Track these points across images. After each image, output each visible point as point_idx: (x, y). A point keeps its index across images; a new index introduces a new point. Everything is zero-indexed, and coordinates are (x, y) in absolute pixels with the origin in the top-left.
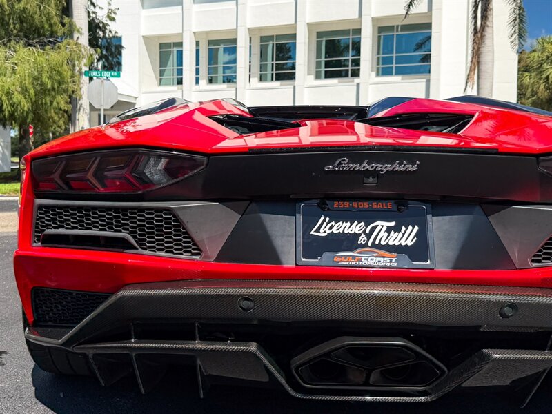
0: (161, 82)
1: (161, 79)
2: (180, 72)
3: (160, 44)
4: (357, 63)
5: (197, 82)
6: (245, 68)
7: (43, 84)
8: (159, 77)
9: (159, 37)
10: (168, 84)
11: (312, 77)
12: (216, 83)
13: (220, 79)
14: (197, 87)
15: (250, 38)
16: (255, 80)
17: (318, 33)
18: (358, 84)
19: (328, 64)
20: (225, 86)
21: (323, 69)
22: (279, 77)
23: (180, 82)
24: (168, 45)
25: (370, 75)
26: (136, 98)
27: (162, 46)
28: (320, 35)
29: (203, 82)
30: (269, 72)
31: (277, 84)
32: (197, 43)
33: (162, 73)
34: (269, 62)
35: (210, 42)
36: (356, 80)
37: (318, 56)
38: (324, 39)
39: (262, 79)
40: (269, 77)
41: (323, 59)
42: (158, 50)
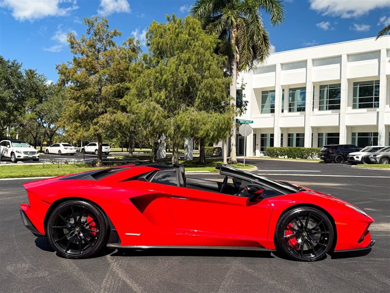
0: (262, 112)
1: (262, 110)
2: (273, 106)
3: (262, 92)
4: (377, 99)
5: (283, 111)
6: (310, 104)
8: (261, 109)
9: (262, 88)
10: (266, 113)
11: (351, 108)
12: (293, 111)
13: (296, 109)
14: (282, 114)
15: (314, 87)
16: (316, 110)
17: (354, 83)
18: (378, 112)
19: (360, 100)
20: (299, 113)
21: (358, 103)
22: (331, 108)
23: (273, 111)
24: (267, 92)
25: (385, 107)
27: (263, 92)
28: (355, 84)
29: (286, 111)
30: (325, 105)
31: (330, 112)
32: (283, 90)
33: (263, 107)
34: (325, 100)
35: (290, 90)
36: (378, 110)
37: (355, 95)
38: (358, 86)
39: (320, 109)
40: (325, 108)
41: (358, 98)
42: (261, 95)
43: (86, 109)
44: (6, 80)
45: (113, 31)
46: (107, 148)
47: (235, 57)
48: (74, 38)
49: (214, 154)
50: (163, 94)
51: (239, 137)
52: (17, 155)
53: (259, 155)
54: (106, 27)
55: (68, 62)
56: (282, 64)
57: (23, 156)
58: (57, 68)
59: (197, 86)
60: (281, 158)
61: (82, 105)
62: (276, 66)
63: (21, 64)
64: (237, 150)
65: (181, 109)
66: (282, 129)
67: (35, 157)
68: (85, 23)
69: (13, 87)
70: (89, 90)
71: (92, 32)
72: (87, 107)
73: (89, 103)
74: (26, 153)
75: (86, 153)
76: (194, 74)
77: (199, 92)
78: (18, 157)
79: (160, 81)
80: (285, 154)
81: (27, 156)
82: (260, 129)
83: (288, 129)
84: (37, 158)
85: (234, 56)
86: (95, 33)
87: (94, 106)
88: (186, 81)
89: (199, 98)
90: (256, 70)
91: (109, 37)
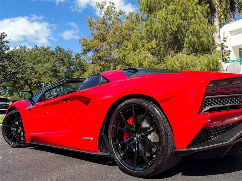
3: (239, 49)
7: (210, 67)
9: (239, 46)
43: (100, 68)
44: (62, 60)
45: (118, 11)
47: (217, 11)
48: (92, 20)
50: (154, 44)
54: (113, 8)
55: (88, 37)
58: (80, 42)
59: (184, 33)
61: (97, 66)
63: (72, 51)
65: (170, 55)
68: (97, 7)
69: (65, 64)
70: (101, 54)
71: (103, 13)
72: (101, 67)
73: (102, 64)
76: (181, 21)
77: (186, 39)
79: (151, 33)
85: (215, 10)
86: (105, 14)
87: (106, 66)
88: (175, 29)
89: (187, 43)
90: (232, 33)
91: (117, 16)
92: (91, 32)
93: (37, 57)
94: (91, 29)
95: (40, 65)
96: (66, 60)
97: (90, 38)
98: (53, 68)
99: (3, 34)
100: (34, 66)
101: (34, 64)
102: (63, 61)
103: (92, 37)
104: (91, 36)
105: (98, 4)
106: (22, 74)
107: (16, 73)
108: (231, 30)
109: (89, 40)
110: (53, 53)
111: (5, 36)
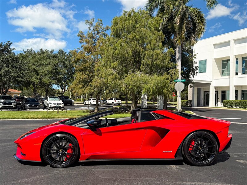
0: (222, 75)
5: (237, 74)
8: (221, 73)
9: (222, 58)
10: (225, 75)
14: (236, 76)
23: (229, 74)
24: (225, 61)
26: (211, 82)
27: (223, 61)
29: (240, 74)
32: (237, 59)
33: (223, 71)
35: (243, 58)
42: (221, 63)
43: (85, 77)
45: (105, 27)
46: (119, 101)
48: (83, 34)
49: (188, 105)
51: (206, 93)
52: (50, 105)
53: (220, 105)
54: (101, 25)
55: (78, 48)
56: (235, 40)
57: (53, 105)
60: (234, 109)
61: (83, 75)
62: (230, 41)
64: (204, 102)
65: (128, 73)
66: (236, 87)
67: (61, 106)
68: (86, 23)
70: (87, 65)
71: (92, 28)
72: (86, 75)
73: (87, 73)
74: (54, 104)
75: (108, 104)
77: (143, 61)
78: (50, 106)
80: (237, 105)
81: (55, 105)
82: (221, 87)
83: (241, 86)
84: (62, 107)
86: (94, 29)
87: (91, 75)
89: (143, 65)
90: (216, 46)
91: (104, 31)
92: (81, 45)
93: (39, 60)
94: (81, 42)
95: (42, 67)
96: (67, 63)
97: (79, 49)
98: (53, 71)
99: (9, 42)
100: (37, 69)
101: (37, 66)
102: (64, 64)
103: (82, 49)
104: (80, 48)
105: (87, 21)
106: (22, 78)
107: (18, 77)
108: (215, 43)
109: (79, 51)
110: (55, 56)
111: (11, 44)
